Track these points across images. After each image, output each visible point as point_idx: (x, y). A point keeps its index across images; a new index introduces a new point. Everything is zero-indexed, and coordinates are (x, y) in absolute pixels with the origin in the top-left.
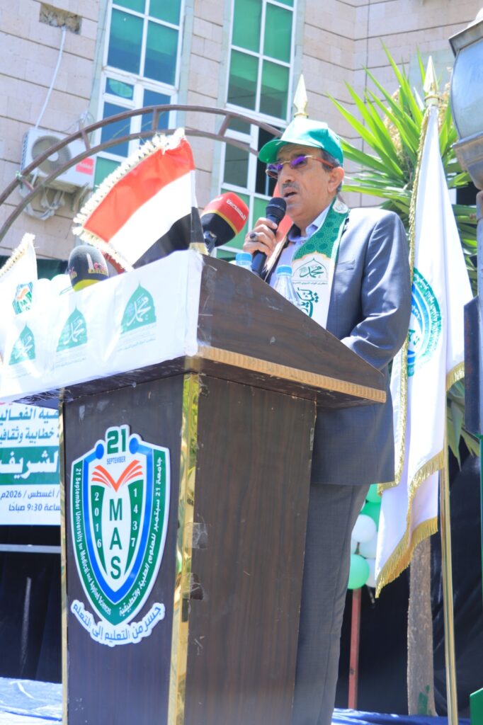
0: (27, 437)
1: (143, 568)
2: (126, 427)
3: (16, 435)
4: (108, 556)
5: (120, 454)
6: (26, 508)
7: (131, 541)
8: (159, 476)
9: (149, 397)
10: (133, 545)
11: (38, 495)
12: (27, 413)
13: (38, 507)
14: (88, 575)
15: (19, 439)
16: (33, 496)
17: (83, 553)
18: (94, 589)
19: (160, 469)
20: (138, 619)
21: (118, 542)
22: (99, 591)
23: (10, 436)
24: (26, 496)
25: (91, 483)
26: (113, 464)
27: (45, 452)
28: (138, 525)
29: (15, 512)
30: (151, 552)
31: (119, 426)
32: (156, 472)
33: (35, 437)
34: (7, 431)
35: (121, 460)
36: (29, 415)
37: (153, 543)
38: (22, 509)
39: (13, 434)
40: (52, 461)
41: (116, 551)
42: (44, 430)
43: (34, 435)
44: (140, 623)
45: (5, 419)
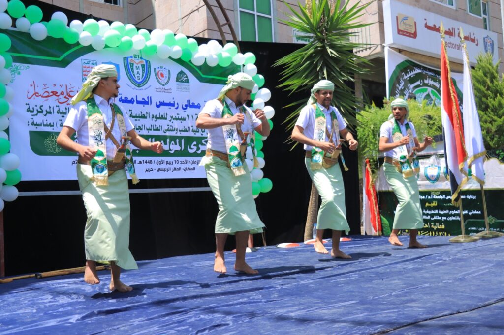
45: (65, 113)
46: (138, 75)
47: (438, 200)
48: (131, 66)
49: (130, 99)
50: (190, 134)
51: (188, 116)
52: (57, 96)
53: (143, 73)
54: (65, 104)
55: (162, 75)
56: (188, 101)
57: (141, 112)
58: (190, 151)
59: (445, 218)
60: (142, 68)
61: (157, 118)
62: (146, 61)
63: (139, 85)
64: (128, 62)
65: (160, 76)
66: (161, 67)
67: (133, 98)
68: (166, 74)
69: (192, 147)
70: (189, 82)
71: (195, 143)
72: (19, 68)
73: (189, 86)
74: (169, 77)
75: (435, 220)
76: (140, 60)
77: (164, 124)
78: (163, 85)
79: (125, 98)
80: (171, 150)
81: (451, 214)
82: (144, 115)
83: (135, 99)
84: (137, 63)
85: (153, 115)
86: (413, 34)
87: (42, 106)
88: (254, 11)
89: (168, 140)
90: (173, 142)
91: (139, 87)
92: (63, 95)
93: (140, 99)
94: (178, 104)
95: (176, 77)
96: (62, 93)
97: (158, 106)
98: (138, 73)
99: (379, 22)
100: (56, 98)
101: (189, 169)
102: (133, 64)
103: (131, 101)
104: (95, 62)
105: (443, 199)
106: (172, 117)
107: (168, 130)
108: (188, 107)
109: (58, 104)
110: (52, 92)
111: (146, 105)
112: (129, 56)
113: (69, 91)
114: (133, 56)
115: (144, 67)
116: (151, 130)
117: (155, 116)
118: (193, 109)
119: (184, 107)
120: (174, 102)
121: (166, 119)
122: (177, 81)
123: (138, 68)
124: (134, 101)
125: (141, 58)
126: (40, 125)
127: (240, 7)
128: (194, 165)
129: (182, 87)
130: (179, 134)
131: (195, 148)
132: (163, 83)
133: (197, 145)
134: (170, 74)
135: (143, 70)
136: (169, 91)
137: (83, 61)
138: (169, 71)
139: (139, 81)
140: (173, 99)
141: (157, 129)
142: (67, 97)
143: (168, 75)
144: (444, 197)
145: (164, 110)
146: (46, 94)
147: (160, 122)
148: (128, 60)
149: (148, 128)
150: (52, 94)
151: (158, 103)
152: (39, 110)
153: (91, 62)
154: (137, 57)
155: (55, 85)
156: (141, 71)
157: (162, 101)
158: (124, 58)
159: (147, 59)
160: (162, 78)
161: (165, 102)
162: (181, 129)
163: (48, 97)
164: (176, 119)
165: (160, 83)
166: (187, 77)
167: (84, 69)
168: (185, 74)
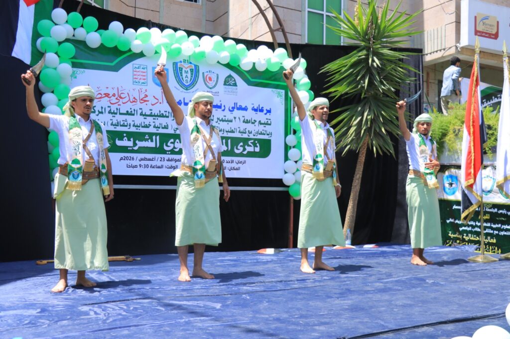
0: (133, 126)
3: (126, 124)
6: (138, 166)
11: (145, 159)
12: (131, 112)
13: (146, 166)
15: (128, 127)
16: (142, 160)
23: (122, 124)
24: (138, 160)
27: (147, 136)
29: (131, 168)
33: (139, 127)
34: (119, 121)
36: (133, 113)
38: (136, 167)
39: (124, 123)
40: (152, 141)
42: (144, 123)
43: (139, 125)
45: (116, 114)
46: (187, 79)
47: (491, 213)
48: (180, 70)
50: (237, 135)
51: (235, 118)
52: (109, 97)
53: (192, 77)
54: (116, 105)
55: (210, 79)
56: (235, 104)
58: (237, 151)
59: (497, 232)
60: (191, 72)
62: (195, 66)
63: (187, 88)
64: (177, 66)
65: (208, 80)
66: (210, 71)
67: (180, 100)
68: (214, 78)
69: (239, 147)
70: (237, 86)
71: (241, 144)
72: (75, 73)
73: (237, 89)
74: (217, 81)
75: (487, 233)
76: (190, 65)
78: (211, 88)
81: (503, 228)
83: (183, 101)
84: (186, 67)
86: (493, 35)
88: (323, 11)
91: (187, 90)
92: (115, 96)
93: (187, 101)
94: (224, 106)
95: (224, 80)
96: (114, 95)
98: (186, 77)
99: (456, 22)
100: (108, 99)
101: (234, 169)
102: (182, 69)
104: (145, 67)
105: (495, 212)
106: (218, 119)
108: (235, 110)
109: (110, 105)
110: (105, 94)
112: (179, 61)
113: (120, 93)
114: (182, 61)
115: (193, 72)
118: (241, 111)
119: (231, 109)
120: (221, 104)
122: (225, 84)
123: (186, 72)
124: (182, 103)
125: (191, 63)
127: (308, 8)
128: (240, 165)
129: (230, 90)
130: (225, 135)
131: (242, 149)
132: (211, 87)
133: (243, 146)
134: (218, 78)
135: (192, 74)
136: (216, 94)
137: (135, 66)
138: (217, 75)
139: (187, 84)
140: (220, 101)
142: (118, 98)
143: (216, 79)
144: (496, 210)
146: (99, 96)
148: (177, 65)
150: (104, 96)
153: (141, 67)
154: (187, 62)
155: (107, 88)
156: (189, 75)
158: (173, 63)
159: (196, 64)
160: (210, 82)
162: (227, 130)
163: (101, 98)
164: (222, 120)
165: (208, 87)
166: (235, 81)
167: (135, 73)
168: (233, 78)
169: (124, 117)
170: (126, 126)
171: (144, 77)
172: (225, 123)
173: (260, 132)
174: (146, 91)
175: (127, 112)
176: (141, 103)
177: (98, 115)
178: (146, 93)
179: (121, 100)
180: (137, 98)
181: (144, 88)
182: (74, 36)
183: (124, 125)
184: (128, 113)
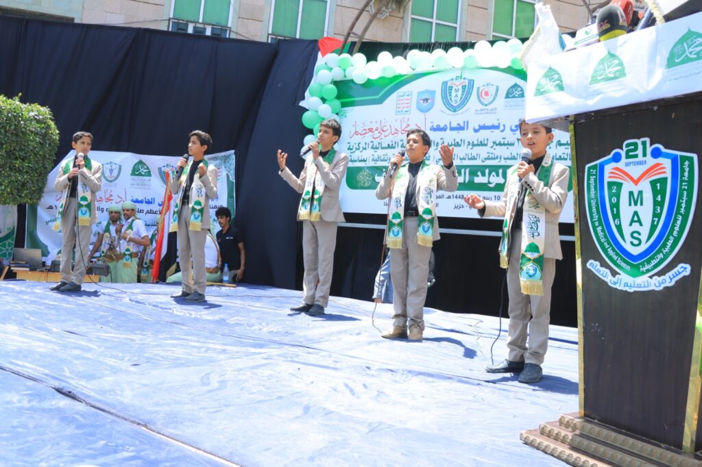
1: (668, 239)
2: (647, 140)
4: (627, 231)
5: (640, 158)
7: (653, 221)
8: (686, 174)
9: (673, 116)
10: (655, 223)
12: (393, 144)
14: (606, 244)
17: (599, 229)
18: (611, 252)
19: (687, 169)
20: (660, 274)
21: (639, 221)
22: (617, 254)
23: (382, 159)
25: (606, 180)
26: (631, 167)
28: (662, 210)
30: (677, 229)
31: (639, 139)
32: (683, 171)
34: (380, 156)
35: (640, 163)
36: (394, 146)
37: (679, 222)
39: (384, 158)
41: (636, 226)
44: (663, 277)
45: (377, 148)
46: (456, 98)
48: (449, 90)
49: (442, 126)
52: (372, 132)
53: (462, 95)
54: (379, 139)
55: (487, 94)
57: (455, 140)
60: (463, 89)
61: (474, 145)
62: (468, 81)
63: (455, 109)
64: (447, 86)
65: (483, 94)
66: (487, 84)
67: (446, 126)
70: (524, 97)
74: (496, 95)
76: (463, 81)
77: (483, 152)
78: (486, 105)
79: (437, 126)
80: (490, 183)
82: (458, 143)
83: (448, 126)
84: (458, 85)
85: (469, 142)
87: (359, 143)
89: (487, 171)
90: (494, 173)
91: (455, 111)
93: (454, 125)
95: (506, 92)
96: (377, 129)
97: (476, 131)
98: (456, 96)
100: (372, 134)
102: (452, 87)
103: (444, 129)
106: (494, 143)
107: (488, 159)
109: (373, 140)
110: (369, 129)
111: (461, 132)
112: (450, 79)
113: (382, 125)
114: (454, 78)
115: (465, 89)
116: (465, 159)
117: (471, 143)
119: (512, 129)
120: (499, 124)
121: (486, 145)
122: (507, 97)
123: (457, 90)
124: (447, 128)
125: (464, 79)
126: (355, 161)
129: (513, 104)
130: (503, 163)
132: (486, 103)
134: (497, 90)
135: (463, 92)
136: (493, 111)
137: (400, 94)
139: (456, 105)
140: (499, 120)
141: (474, 158)
142: (381, 132)
143: (494, 93)
145: (484, 134)
146: (364, 132)
147: (477, 150)
148: (447, 84)
149: (462, 157)
150: (369, 131)
151: (477, 128)
152: (358, 147)
153: (406, 95)
154: (460, 78)
155: (371, 122)
156: (459, 94)
157: (482, 124)
158: (443, 82)
159: (470, 79)
160: (486, 97)
161: (486, 125)
162: (506, 157)
163: (365, 134)
164: (500, 144)
165: (482, 104)
166: (522, 90)
167: (399, 102)
168: (519, 87)
169: (385, 151)
170: (386, 160)
171: (407, 105)
172: (504, 148)
173: (558, 157)
174: (408, 119)
175: (389, 145)
176: (402, 134)
177: (361, 152)
178: (409, 123)
179: (383, 133)
180: (399, 129)
181: (407, 116)
182: (345, 76)
183: (384, 160)
184: (389, 147)
